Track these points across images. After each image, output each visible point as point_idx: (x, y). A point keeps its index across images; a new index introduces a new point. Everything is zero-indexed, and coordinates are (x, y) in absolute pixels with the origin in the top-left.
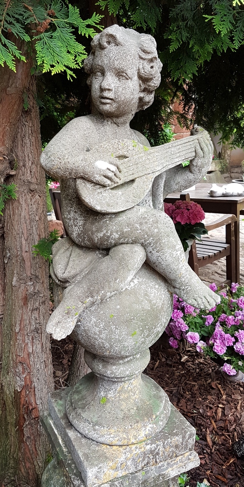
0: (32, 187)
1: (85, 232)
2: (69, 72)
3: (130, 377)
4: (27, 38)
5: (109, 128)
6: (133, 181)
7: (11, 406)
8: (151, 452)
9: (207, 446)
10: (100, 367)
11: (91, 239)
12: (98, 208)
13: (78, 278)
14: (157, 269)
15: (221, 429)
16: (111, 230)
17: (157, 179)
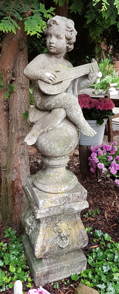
0: (23, 86)
1: (42, 103)
2: (38, 34)
3: (59, 166)
4: (21, 19)
5: (53, 59)
6: (61, 82)
7: (10, 188)
8: (67, 197)
9: (105, 218)
10: (47, 161)
11: (44, 106)
12: (46, 92)
13: (38, 122)
14: (71, 120)
15: (113, 211)
16: (51, 102)
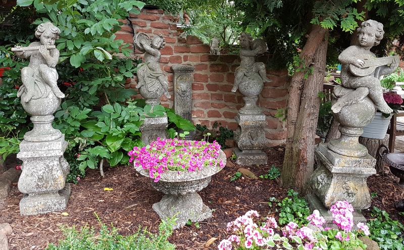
0: (320, 70)
1: (348, 82)
2: (351, 31)
3: (355, 135)
4: (338, 19)
5: (362, 50)
6: (368, 67)
8: (359, 162)
10: (344, 130)
11: (350, 85)
12: (356, 74)
15: (391, 200)
16: (358, 82)
17: (378, 68)
